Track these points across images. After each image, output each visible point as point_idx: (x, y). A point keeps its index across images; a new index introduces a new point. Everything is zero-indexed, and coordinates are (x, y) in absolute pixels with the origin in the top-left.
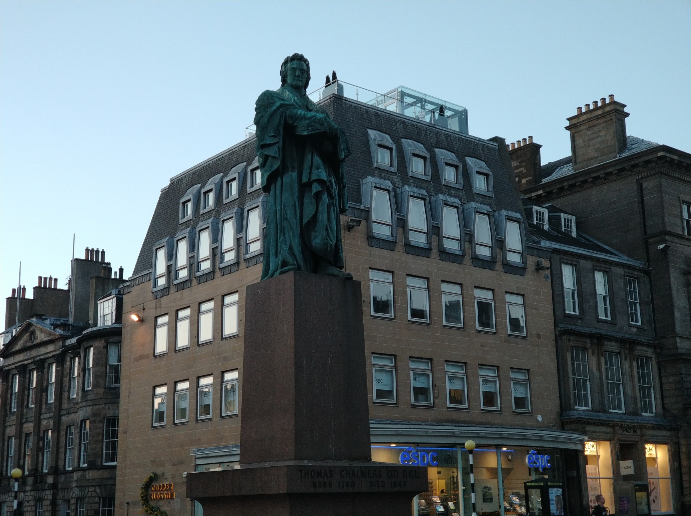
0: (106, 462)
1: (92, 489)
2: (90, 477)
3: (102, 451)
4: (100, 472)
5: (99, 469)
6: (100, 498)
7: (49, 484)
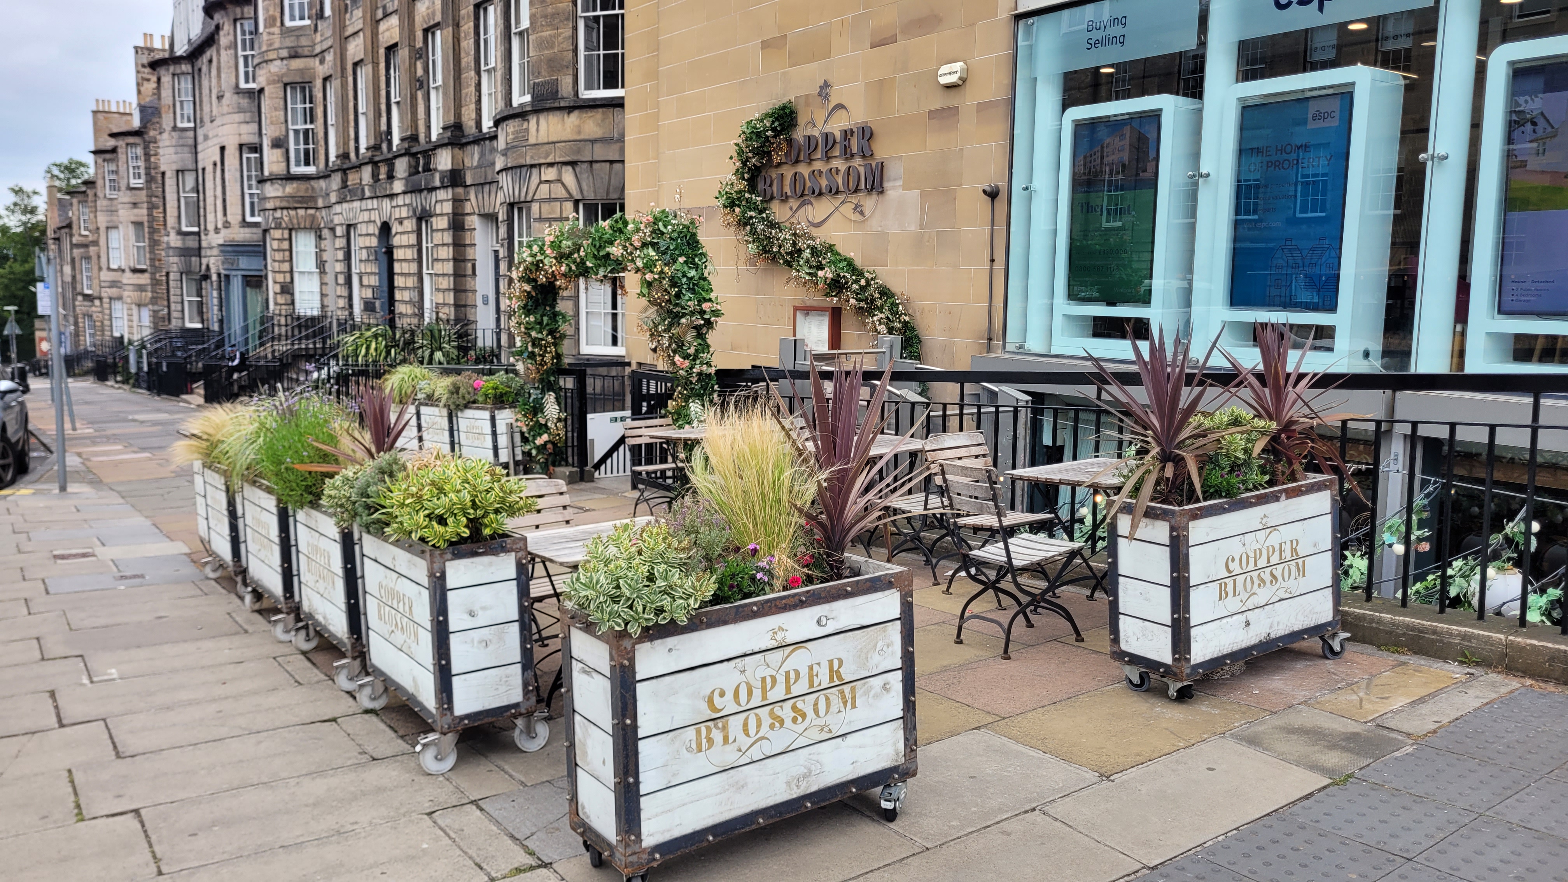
0: (589, 87)
1: (550, 174)
2: (542, 138)
3: (575, 50)
4: (573, 119)
5: (570, 109)
6: (576, 202)
7: (441, 172)
